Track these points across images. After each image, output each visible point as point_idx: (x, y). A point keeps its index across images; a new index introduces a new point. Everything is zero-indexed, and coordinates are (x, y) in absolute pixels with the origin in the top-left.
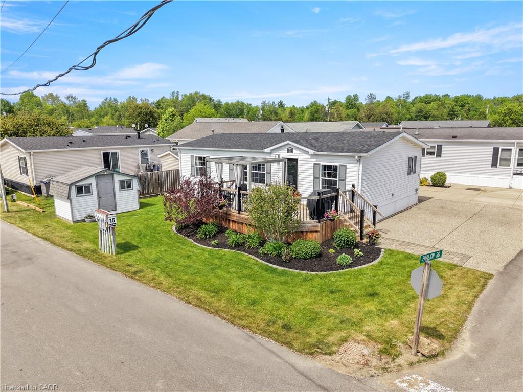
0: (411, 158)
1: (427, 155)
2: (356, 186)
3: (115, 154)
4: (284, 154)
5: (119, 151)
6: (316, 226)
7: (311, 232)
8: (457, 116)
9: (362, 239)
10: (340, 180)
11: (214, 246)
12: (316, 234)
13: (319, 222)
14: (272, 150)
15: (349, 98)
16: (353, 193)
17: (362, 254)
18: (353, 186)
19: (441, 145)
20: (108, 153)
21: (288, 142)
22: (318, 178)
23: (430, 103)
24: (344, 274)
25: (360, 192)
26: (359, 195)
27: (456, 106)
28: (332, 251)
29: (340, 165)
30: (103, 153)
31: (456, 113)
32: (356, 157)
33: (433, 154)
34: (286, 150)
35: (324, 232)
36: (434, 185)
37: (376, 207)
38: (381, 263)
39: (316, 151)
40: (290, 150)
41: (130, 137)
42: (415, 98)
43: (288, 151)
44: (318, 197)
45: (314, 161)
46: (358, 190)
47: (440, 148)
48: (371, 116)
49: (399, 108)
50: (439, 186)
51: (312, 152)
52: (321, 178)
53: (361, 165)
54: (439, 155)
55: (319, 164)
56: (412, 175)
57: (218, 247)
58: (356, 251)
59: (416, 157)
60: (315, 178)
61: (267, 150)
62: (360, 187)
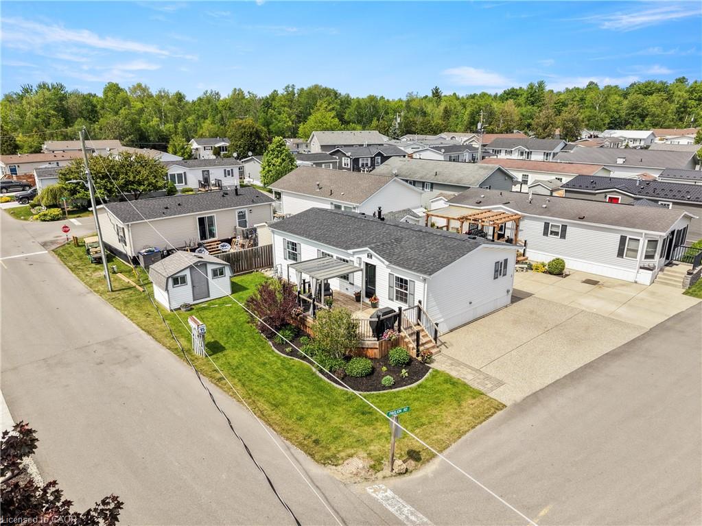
0: (498, 262)
1: (551, 234)
2: (422, 303)
3: (211, 219)
4: (365, 259)
5: (215, 215)
6: (375, 344)
7: (372, 348)
9: (418, 356)
10: (410, 294)
11: (288, 354)
12: (376, 350)
13: (378, 340)
14: (354, 253)
15: (531, 86)
16: (419, 309)
17: (407, 374)
18: (420, 302)
19: (566, 226)
20: (203, 218)
21: (367, 248)
22: (393, 287)
24: (383, 395)
25: (425, 310)
26: (424, 312)
28: (384, 369)
29: (410, 281)
30: (199, 219)
32: (422, 278)
33: (556, 234)
34: (367, 254)
35: (383, 348)
36: (551, 273)
37: (437, 324)
38: (419, 386)
39: (390, 262)
40: (370, 256)
41: (227, 194)
43: (368, 256)
44: (377, 320)
45: (389, 271)
46: (424, 307)
47: (564, 228)
51: (388, 263)
53: (426, 285)
54: (563, 236)
55: (393, 275)
56: (501, 278)
57: (291, 356)
58: (404, 371)
59: (506, 261)
60: (390, 286)
61: (350, 251)
62: (425, 303)
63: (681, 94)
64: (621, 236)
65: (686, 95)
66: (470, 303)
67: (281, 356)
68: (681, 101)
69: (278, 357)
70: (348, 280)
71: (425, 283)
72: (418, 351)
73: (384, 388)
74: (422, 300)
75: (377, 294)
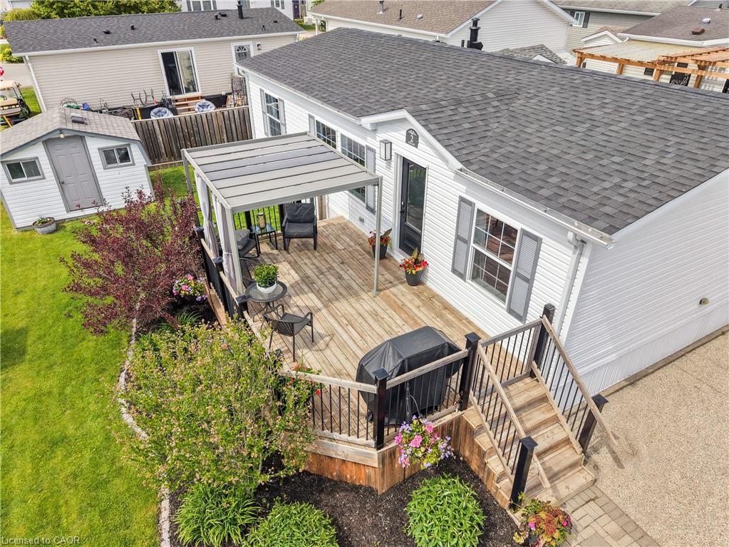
2: (556, 319)
4: (400, 144)
5: (192, 49)
6: (368, 457)
7: (356, 464)
10: (517, 274)
12: (371, 471)
13: (380, 445)
16: (543, 335)
18: (548, 311)
20: (172, 53)
21: (403, 114)
22: (466, 242)
25: (562, 339)
26: (557, 347)
29: (525, 233)
32: (570, 235)
34: (404, 133)
37: (599, 402)
39: (467, 163)
40: (412, 139)
41: (225, 16)
43: (408, 139)
44: (372, 389)
45: (461, 190)
46: (561, 329)
51: (456, 165)
52: (472, 244)
53: (584, 261)
55: (471, 204)
60: (458, 237)
66: (701, 302)
70: (363, 198)
71: (581, 254)
74: (558, 305)
75: (424, 249)
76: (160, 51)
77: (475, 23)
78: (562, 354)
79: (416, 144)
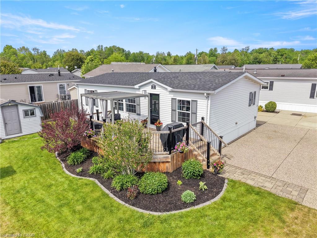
0: (251, 93)
1: (262, 89)
2: (205, 119)
3: (39, 88)
4: (149, 90)
5: (42, 85)
6: (167, 158)
7: (163, 162)
8: (279, 62)
9: (208, 167)
10: (192, 113)
11: (78, 174)
12: (167, 165)
13: (170, 153)
14: (140, 87)
15: (211, 50)
16: (203, 125)
17: (206, 187)
18: (203, 118)
19: (273, 82)
20: (33, 86)
21: (151, 80)
22: (175, 111)
23: (262, 53)
25: (208, 124)
26: (207, 126)
27: (278, 55)
28: (180, 182)
29: (192, 101)
31: (278, 59)
32: (205, 94)
33: (266, 88)
34: (151, 86)
35: (175, 162)
36: (267, 111)
37: (221, 137)
39: (173, 88)
40: (154, 87)
41: (53, 75)
42: (252, 51)
43: (152, 88)
44: (168, 132)
45: (172, 96)
46: (207, 122)
47: (272, 83)
48: (224, 62)
49: (242, 56)
50: (271, 112)
51: (170, 89)
52: (177, 110)
53: (209, 101)
54: (271, 89)
55: (175, 99)
56: (252, 106)
57: (81, 176)
58: (202, 184)
59: (255, 92)
60: (172, 110)
61: (137, 86)
62: (208, 119)
63: (274, 53)
64: (312, 84)
65: (276, 53)
66: (236, 123)
67: (70, 176)
68: (275, 56)
69: (67, 178)
70: (135, 112)
71: (208, 100)
72: (208, 162)
73: (185, 205)
74: (205, 117)
75: (160, 119)
76: (28, 86)
77: (155, 68)
78: (209, 128)
79: (155, 88)
